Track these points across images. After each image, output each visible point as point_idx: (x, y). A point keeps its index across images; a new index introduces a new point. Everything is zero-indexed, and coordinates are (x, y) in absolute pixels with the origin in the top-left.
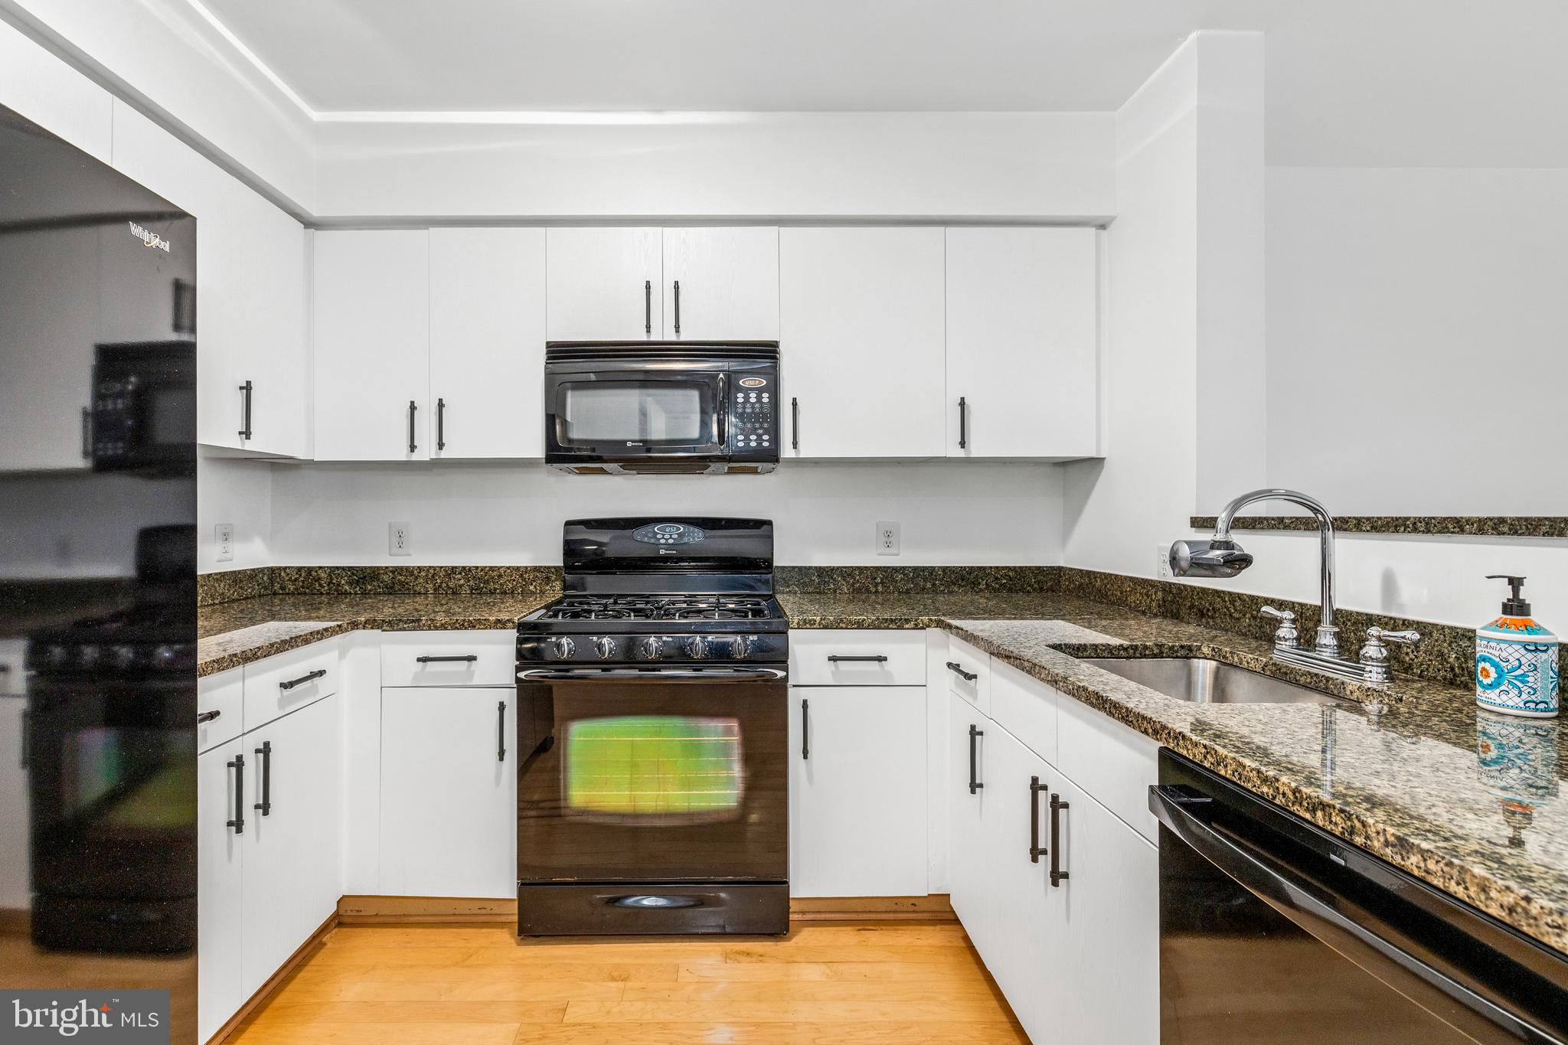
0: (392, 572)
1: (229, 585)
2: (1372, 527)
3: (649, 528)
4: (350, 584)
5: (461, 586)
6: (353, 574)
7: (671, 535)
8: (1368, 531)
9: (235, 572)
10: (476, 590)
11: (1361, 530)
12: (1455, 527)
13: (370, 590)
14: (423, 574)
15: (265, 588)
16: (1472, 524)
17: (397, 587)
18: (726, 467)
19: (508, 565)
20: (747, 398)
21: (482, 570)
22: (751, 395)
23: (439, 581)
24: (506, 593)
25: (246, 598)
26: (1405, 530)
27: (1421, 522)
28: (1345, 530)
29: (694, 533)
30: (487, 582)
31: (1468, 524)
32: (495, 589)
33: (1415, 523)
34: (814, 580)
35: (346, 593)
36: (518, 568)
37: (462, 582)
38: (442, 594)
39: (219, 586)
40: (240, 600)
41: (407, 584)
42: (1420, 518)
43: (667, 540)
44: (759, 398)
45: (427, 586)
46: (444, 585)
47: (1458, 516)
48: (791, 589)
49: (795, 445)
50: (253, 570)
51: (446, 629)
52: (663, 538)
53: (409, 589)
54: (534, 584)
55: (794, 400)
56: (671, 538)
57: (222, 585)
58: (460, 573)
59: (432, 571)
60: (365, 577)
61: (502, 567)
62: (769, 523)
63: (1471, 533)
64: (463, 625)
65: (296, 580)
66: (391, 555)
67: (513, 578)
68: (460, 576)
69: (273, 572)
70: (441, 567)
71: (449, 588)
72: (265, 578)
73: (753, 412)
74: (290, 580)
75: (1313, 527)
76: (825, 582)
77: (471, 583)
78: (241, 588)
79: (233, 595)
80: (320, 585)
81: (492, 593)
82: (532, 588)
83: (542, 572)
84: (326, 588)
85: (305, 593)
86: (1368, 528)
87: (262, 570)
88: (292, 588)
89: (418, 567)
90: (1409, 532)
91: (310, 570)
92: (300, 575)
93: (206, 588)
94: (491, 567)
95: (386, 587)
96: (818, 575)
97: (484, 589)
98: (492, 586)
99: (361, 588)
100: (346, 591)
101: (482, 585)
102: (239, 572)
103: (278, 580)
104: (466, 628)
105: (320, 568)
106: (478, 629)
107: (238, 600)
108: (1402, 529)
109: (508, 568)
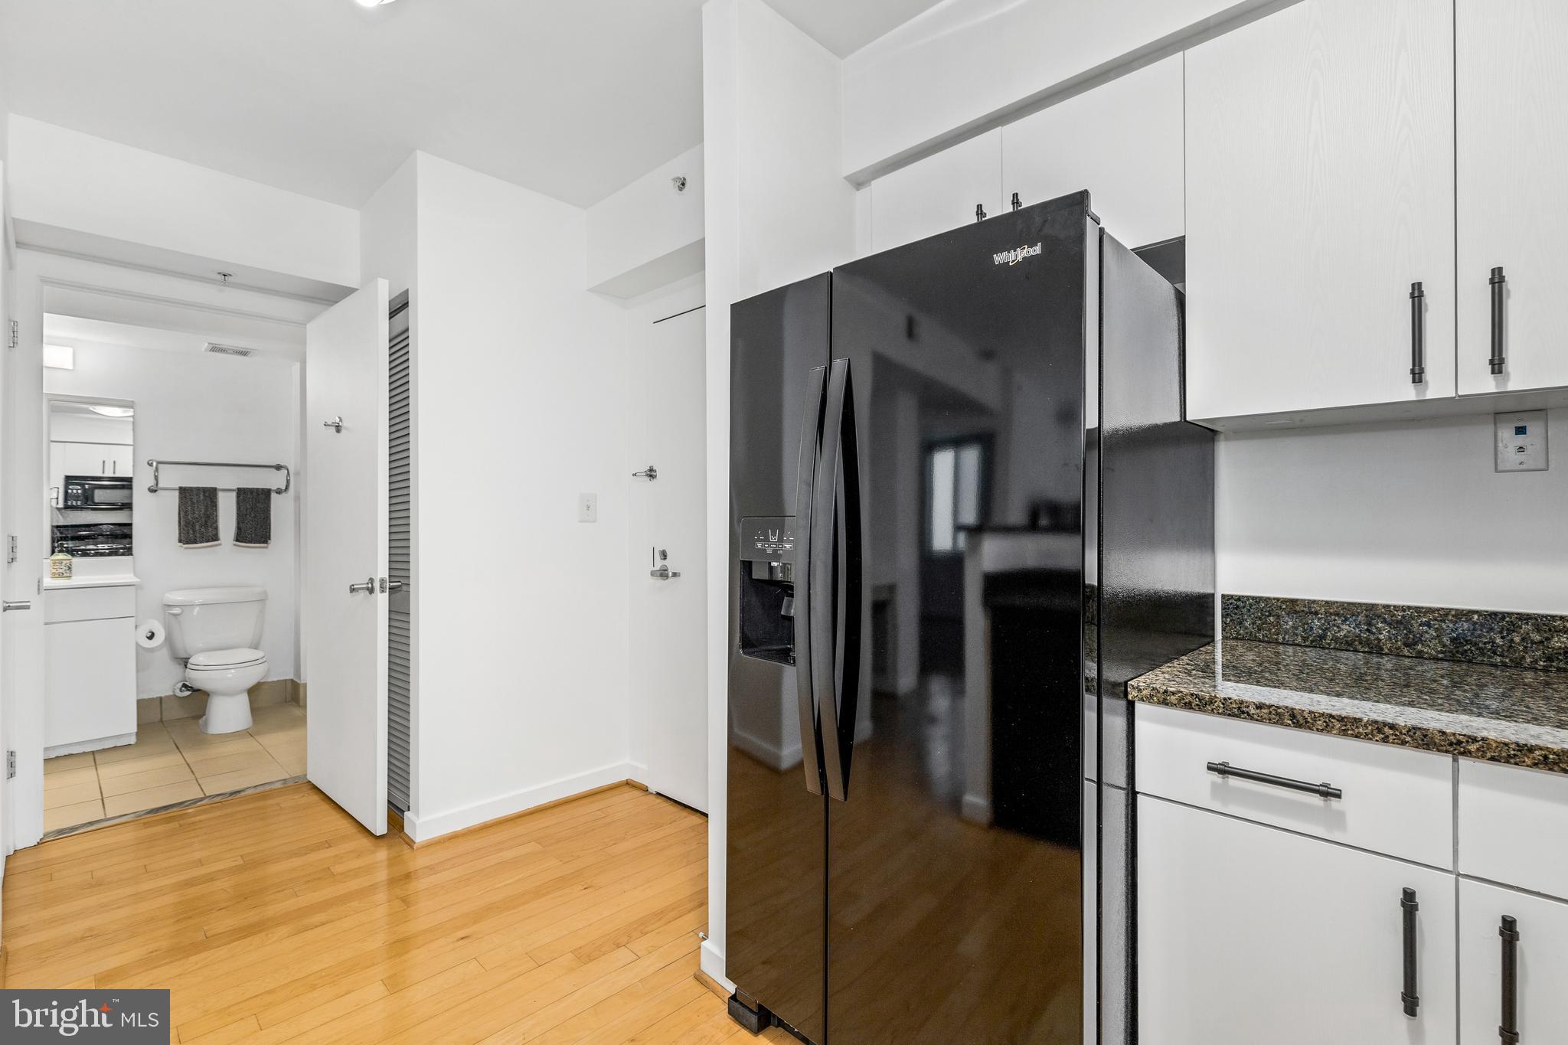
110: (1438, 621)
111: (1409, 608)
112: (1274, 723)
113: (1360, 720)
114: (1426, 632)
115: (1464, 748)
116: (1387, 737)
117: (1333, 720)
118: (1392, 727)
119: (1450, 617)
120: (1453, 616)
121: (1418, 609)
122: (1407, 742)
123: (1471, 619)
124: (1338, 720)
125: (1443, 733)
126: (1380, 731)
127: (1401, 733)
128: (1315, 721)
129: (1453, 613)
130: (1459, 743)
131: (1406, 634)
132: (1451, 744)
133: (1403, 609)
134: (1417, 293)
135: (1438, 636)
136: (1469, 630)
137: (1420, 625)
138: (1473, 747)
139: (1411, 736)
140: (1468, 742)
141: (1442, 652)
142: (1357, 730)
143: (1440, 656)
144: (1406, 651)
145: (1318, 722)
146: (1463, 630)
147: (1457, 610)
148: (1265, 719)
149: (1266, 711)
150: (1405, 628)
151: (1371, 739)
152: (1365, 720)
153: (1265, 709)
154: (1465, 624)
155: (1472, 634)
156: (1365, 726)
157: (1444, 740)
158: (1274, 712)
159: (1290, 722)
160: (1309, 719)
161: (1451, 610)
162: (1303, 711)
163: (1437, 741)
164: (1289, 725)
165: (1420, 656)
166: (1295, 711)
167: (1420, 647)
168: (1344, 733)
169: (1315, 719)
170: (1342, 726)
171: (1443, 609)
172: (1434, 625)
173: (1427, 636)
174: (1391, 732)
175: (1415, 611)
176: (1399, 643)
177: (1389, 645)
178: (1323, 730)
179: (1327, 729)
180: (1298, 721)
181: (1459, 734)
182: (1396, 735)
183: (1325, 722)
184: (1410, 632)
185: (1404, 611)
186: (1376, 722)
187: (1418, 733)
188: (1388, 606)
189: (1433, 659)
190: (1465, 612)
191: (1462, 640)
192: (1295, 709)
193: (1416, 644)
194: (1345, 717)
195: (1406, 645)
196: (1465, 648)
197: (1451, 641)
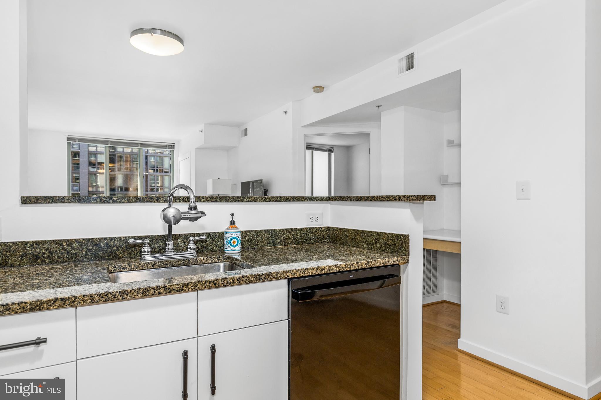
2: (164, 201)
8: (162, 202)
11: (159, 202)
12: (198, 200)
16: (204, 199)
26: (179, 201)
27: (185, 198)
28: (151, 202)
31: (202, 199)
33: (183, 199)
42: (185, 197)
47: (199, 196)
63: (203, 202)
75: (132, 201)
86: (163, 201)
90: (181, 202)
108: (178, 201)
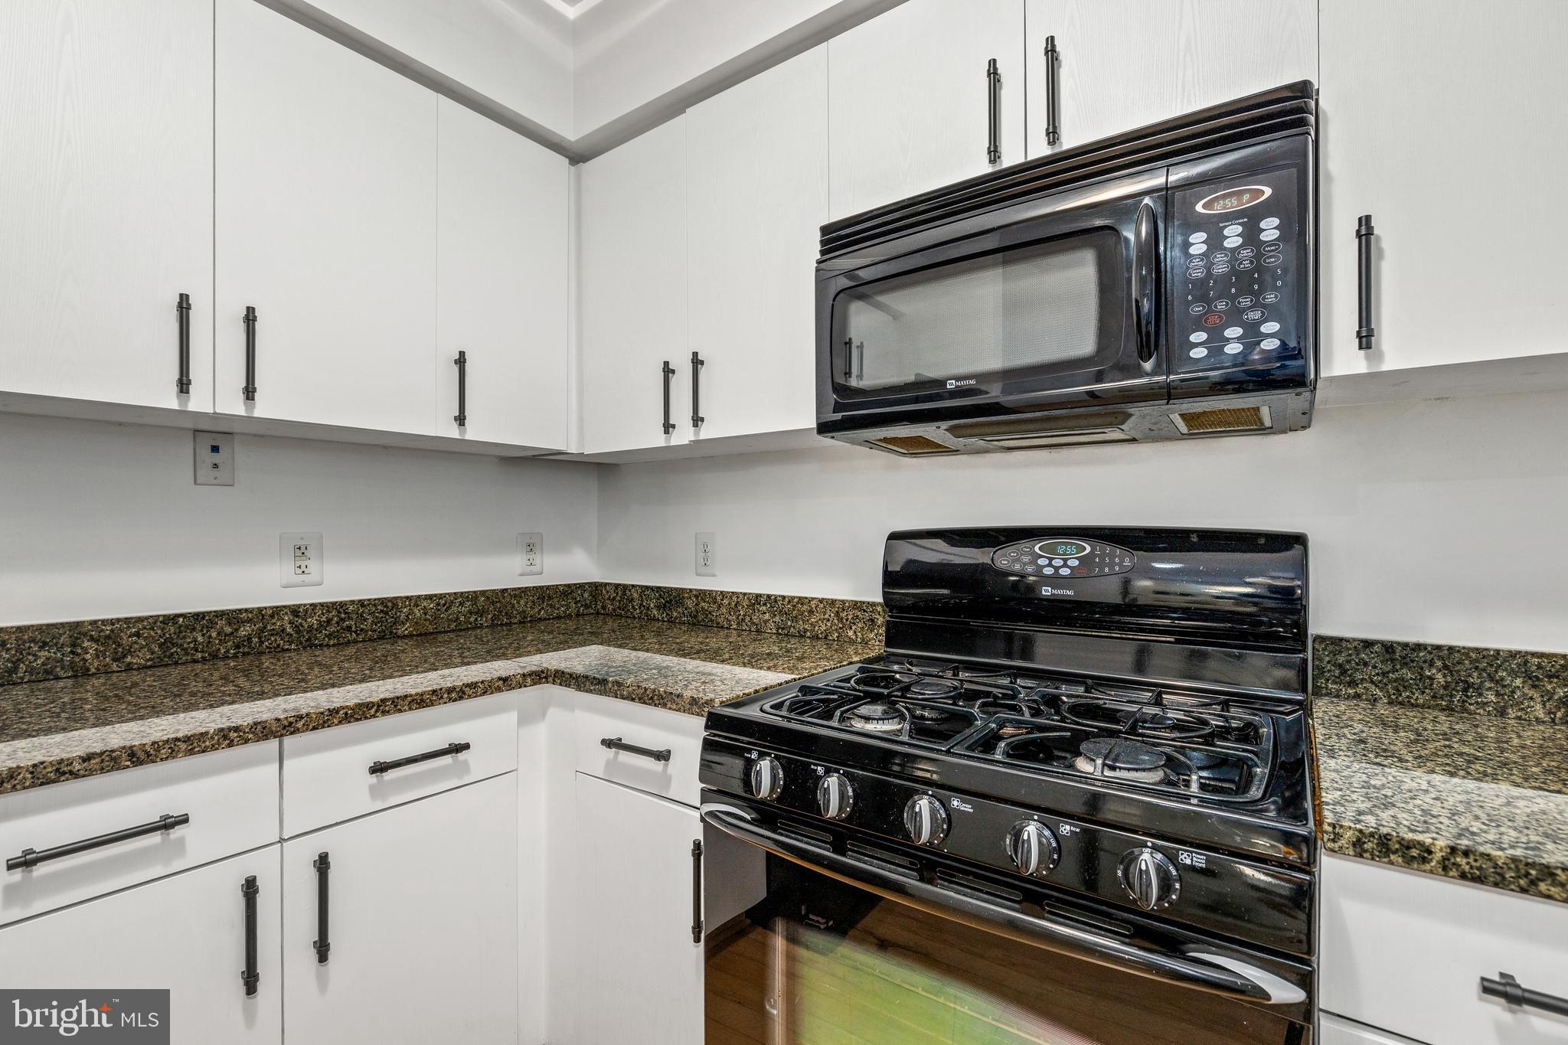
0: (697, 597)
1: (533, 602)
3: (1024, 545)
4: (658, 607)
5: (766, 622)
6: (660, 595)
7: (1065, 560)
9: (541, 588)
10: (783, 629)
13: (676, 618)
14: (726, 601)
15: (586, 606)
17: (701, 617)
18: (1175, 414)
19: (820, 596)
20: (1215, 242)
21: (789, 602)
22: (1226, 232)
23: (742, 613)
24: (818, 638)
25: (559, 617)
29: (1112, 556)
30: (795, 619)
32: (806, 631)
34: (1431, 678)
35: (655, 619)
36: (833, 602)
37: (767, 616)
38: (745, 630)
39: (518, 603)
40: (549, 619)
41: (710, 613)
43: (1057, 569)
44: (1251, 235)
45: (730, 618)
46: (748, 619)
48: (1360, 690)
49: (1366, 338)
50: (569, 586)
51: (633, 700)
52: (1050, 565)
53: (712, 621)
54: (854, 628)
55: (1365, 223)
56: (1065, 565)
57: (522, 602)
58: (765, 604)
59: (734, 598)
60: (671, 600)
61: (813, 599)
62: (1298, 540)
64: (652, 698)
65: (614, 599)
66: (697, 575)
67: (827, 616)
68: (764, 608)
69: (596, 588)
70: (745, 594)
71: (753, 623)
72: (586, 595)
73: (1234, 271)
74: (609, 599)
76: (1468, 686)
77: (777, 619)
78: (552, 606)
79: (539, 613)
80: (633, 607)
81: (801, 636)
82: (851, 633)
83: (865, 611)
84: (638, 611)
85: (621, 616)
87: (581, 586)
88: (611, 607)
89: (722, 592)
91: (625, 587)
92: (617, 594)
93: (498, 605)
94: (800, 598)
95: (690, 616)
96: (1446, 667)
97: (792, 630)
98: (801, 625)
99: (667, 614)
100: (654, 616)
101: (789, 623)
102: (548, 587)
103: (600, 597)
104: (655, 705)
105: (633, 586)
106: (670, 709)
107: (545, 619)
109: (821, 601)
110: (147, 629)
111: (118, 620)
112: (108, 771)
113: (207, 733)
114: (136, 643)
115: (294, 727)
116: (233, 740)
117: (179, 743)
118: (236, 729)
119: (159, 624)
120: (161, 622)
121: (127, 620)
122: (249, 740)
123: (177, 623)
124: (184, 742)
125: (278, 720)
126: (225, 737)
127: (244, 732)
128: (159, 751)
129: (161, 619)
130: (291, 724)
131: (115, 649)
132: (284, 728)
133: (112, 622)
134: (184, 305)
135: (147, 644)
136: (175, 633)
137: (129, 637)
138: (300, 725)
139: (253, 733)
140: (296, 721)
141: (150, 660)
142: (203, 745)
143: (149, 664)
144: (114, 667)
145: (163, 751)
146: (170, 634)
147: (164, 616)
148: (96, 770)
149: (98, 760)
150: (114, 643)
151: (217, 749)
152: (212, 731)
153: (95, 758)
154: (171, 628)
155: (178, 636)
156: (212, 738)
157: (279, 726)
158: (107, 759)
159: (128, 763)
160: (152, 752)
161: (159, 616)
162: (145, 745)
163: (274, 729)
164: (128, 767)
165: (129, 668)
166: (135, 749)
167: (129, 659)
168: (191, 752)
169: (158, 750)
170: (188, 746)
171: (151, 617)
172: (143, 634)
173: (136, 646)
174: (236, 735)
175: (125, 623)
176: (107, 659)
177: (96, 664)
178: (168, 757)
179: (173, 754)
180: (138, 758)
181: (290, 717)
182: (240, 736)
183: (169, 748)
184: (119, 645)
185: (113, 624)
186: (222, 730)
187: (259, 727)
188: (95, 622)
189: (143, 668)
190: (171, 617)
191: (169, 644)
192: (135, 746)
193: (125, 656)
194: (191, 736)
195: (114, 660)
196: (172, 651)
197: (159, 647)
